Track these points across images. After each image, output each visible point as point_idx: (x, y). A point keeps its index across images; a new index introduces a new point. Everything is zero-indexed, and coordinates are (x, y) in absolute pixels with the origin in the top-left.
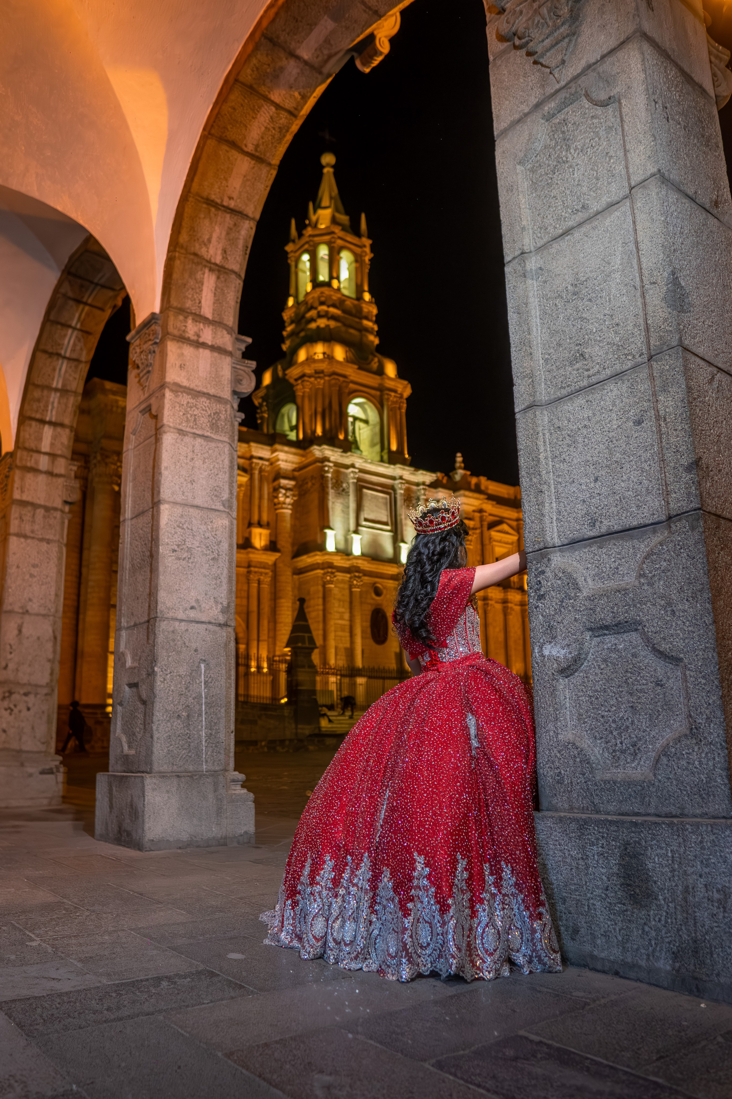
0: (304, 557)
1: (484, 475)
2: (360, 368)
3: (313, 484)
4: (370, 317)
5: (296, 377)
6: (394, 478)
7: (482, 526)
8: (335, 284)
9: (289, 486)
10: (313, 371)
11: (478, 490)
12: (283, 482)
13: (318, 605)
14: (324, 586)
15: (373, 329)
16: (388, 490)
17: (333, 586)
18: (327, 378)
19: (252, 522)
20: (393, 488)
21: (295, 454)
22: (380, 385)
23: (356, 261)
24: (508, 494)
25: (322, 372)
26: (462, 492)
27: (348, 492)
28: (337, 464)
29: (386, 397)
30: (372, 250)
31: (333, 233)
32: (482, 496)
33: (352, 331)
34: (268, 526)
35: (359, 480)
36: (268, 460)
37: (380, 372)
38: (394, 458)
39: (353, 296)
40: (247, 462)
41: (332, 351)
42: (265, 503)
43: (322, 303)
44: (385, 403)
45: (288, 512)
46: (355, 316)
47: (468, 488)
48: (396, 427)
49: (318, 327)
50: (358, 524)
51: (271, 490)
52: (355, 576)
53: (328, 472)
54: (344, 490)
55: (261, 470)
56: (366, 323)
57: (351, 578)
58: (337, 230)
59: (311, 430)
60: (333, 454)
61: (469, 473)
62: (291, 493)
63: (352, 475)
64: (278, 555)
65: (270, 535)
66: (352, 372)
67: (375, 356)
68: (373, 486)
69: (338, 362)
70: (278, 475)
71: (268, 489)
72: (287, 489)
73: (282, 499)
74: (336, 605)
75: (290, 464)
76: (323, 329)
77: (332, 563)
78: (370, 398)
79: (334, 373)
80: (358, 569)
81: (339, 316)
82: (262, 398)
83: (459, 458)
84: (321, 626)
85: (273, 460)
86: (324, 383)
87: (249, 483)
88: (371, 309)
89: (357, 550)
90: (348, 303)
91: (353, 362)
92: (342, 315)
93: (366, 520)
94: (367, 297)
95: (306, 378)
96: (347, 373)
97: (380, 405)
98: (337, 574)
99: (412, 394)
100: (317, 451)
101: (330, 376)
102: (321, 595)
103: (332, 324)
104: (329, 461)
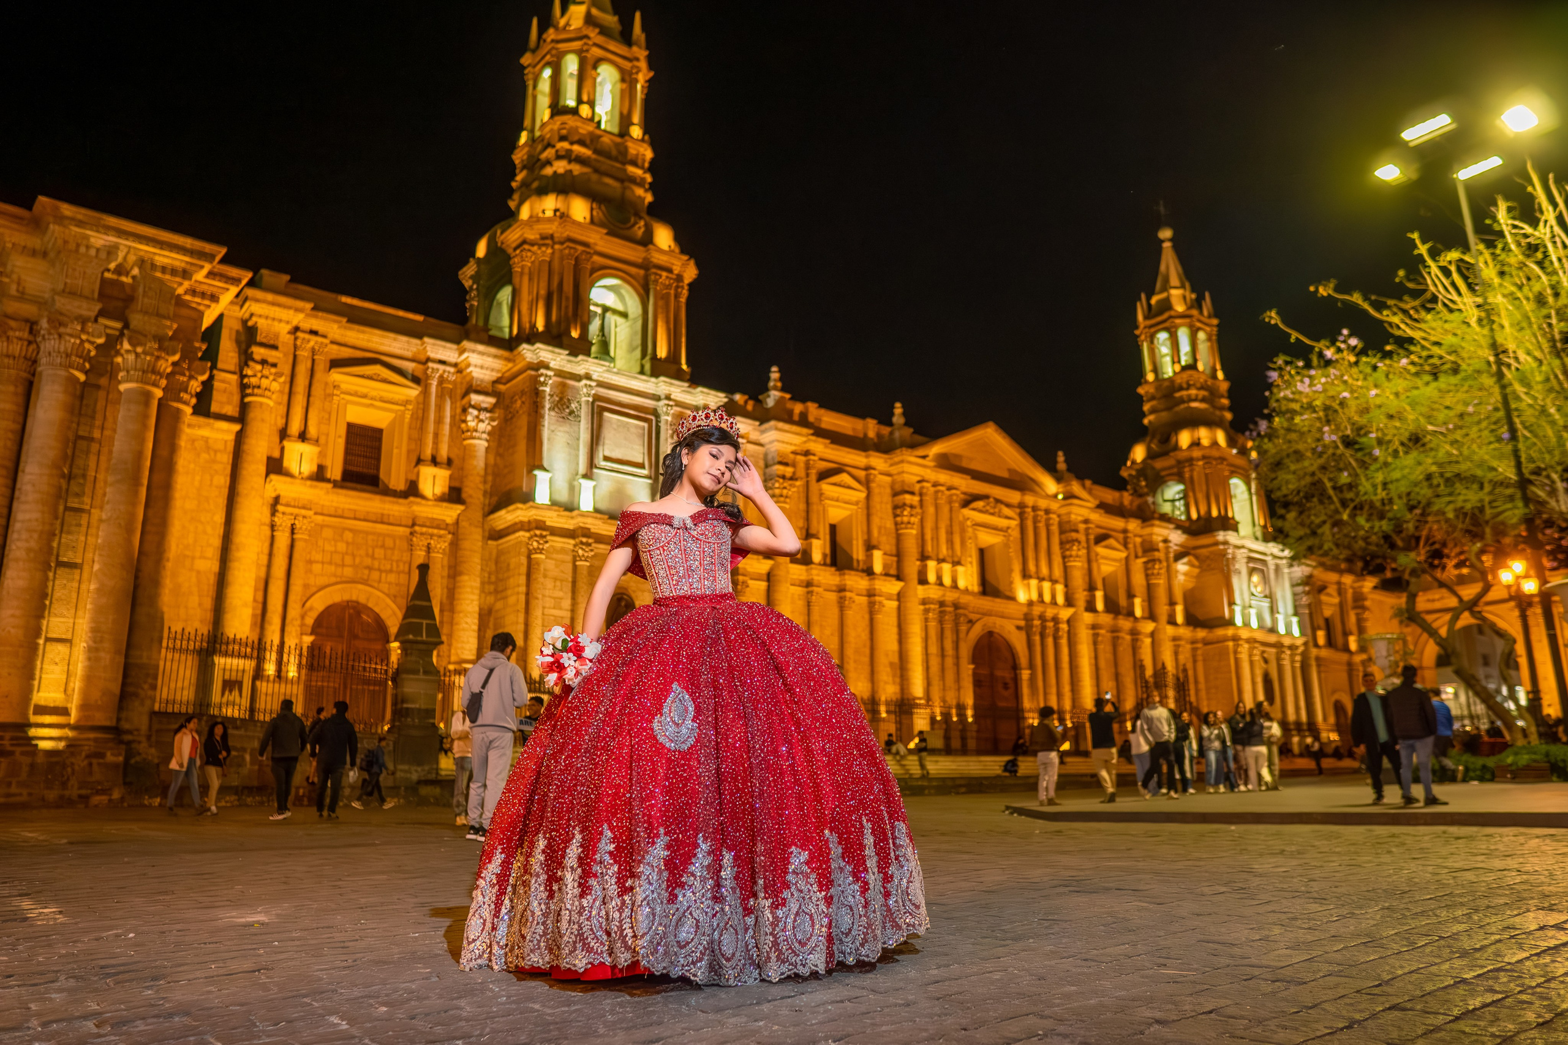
0: (502, 513)
1: (813, 400)
2: (611, 233)
3: (523, 403)
4: (640, 162)
5: (514, 245)
6: (658, 398)
7: (808, 475)
8: (585, 110)
9: (484, 405)
10: (538, 236)
11: (803, 421)
12: (475, 398)
13: (518, 586)
14: (529, 558)
15: (643, 180)
16: (648, 416)
17: (543, 557)
18: (557, 247)
19: (422, 457)
20: (655, 413)
21: (495, 356)
22: (645, 259)
23: (623, 80)
24: (854, 429)
25: (552, 237)
26: (772, 423)
27: (579, 416)
28: (560, 373)
29: (653, 277)
30: (651, 66)
31: (587, 37)
32: (805, 431)
33: (608, 181)
34: (449, 463)
35: (597, 398)
36: (455, 365)
37: (647, 240)
38: (658, 368)
39: (616, 130)
40: (421, 367)
41: (568, 208)
42: (446, 429)
43: (563, 138)
44: (652, 286)
45: (481, 444)
46: (616, 159)
47: (787, 418)
48: (667, 322)
49: (555, 172)
50: (592, 464)
51: (459, 410)
52: (582, 543)
53: (544, 384)
54: (572, 412)
55: (442, 380)
56: (632, 170)
57: (575, 546)
58: (593, 33)
59: (530, 322)
60: (556, 358)
61: (788, 396)
62: (488, 415)
63: (585, 390)
64: (460, 508)
65: (451, 477)
66: (598, 239)
67: (641, 218)
68: (621, 409)
69: (574, 222)
70: (472, 388)
71: (453, 409)
72: (480, 409)
73: (472, 424)
74: (549, 584)
75: (488, 372)
76: (561, 175)
77: (544, 522)
78: (627, 277)
79: (570, 240)
80: (586, 533)
81: (589, 158)
82: (471, 277)
83: (775, 374)
84: (521, 618)
85: (463, 366)
86: (553, 253)
87: (421, 399)
88: (642, 150)
89: (586, 504)
90: (606, 139)
91: (602, 225)
92: (594, 156)
93: (606, 459)
94: (636, 132)
95: (526, 247)
96: (591, 241)
97: (644, 290)
98: (549, 538)
99: (700, 276)
100: (530, 353)
101: (562, 243)
102: (524, 570)
103: (577, 169)
104: (547, 367)
